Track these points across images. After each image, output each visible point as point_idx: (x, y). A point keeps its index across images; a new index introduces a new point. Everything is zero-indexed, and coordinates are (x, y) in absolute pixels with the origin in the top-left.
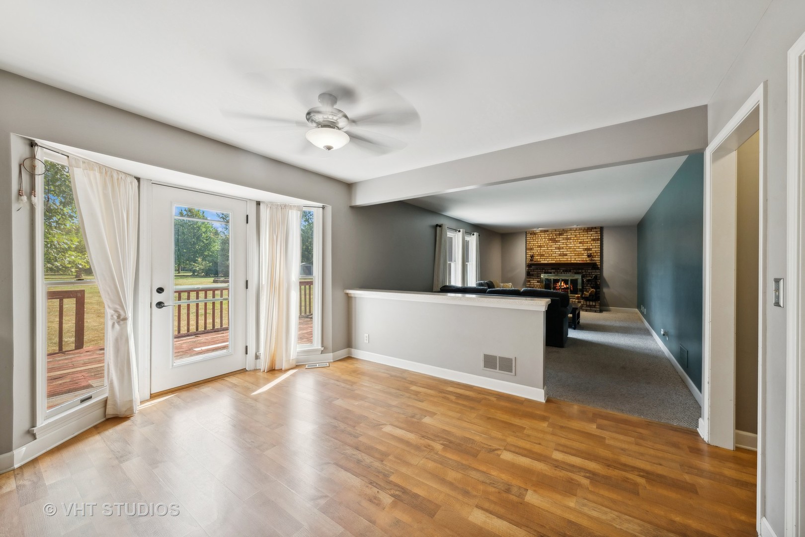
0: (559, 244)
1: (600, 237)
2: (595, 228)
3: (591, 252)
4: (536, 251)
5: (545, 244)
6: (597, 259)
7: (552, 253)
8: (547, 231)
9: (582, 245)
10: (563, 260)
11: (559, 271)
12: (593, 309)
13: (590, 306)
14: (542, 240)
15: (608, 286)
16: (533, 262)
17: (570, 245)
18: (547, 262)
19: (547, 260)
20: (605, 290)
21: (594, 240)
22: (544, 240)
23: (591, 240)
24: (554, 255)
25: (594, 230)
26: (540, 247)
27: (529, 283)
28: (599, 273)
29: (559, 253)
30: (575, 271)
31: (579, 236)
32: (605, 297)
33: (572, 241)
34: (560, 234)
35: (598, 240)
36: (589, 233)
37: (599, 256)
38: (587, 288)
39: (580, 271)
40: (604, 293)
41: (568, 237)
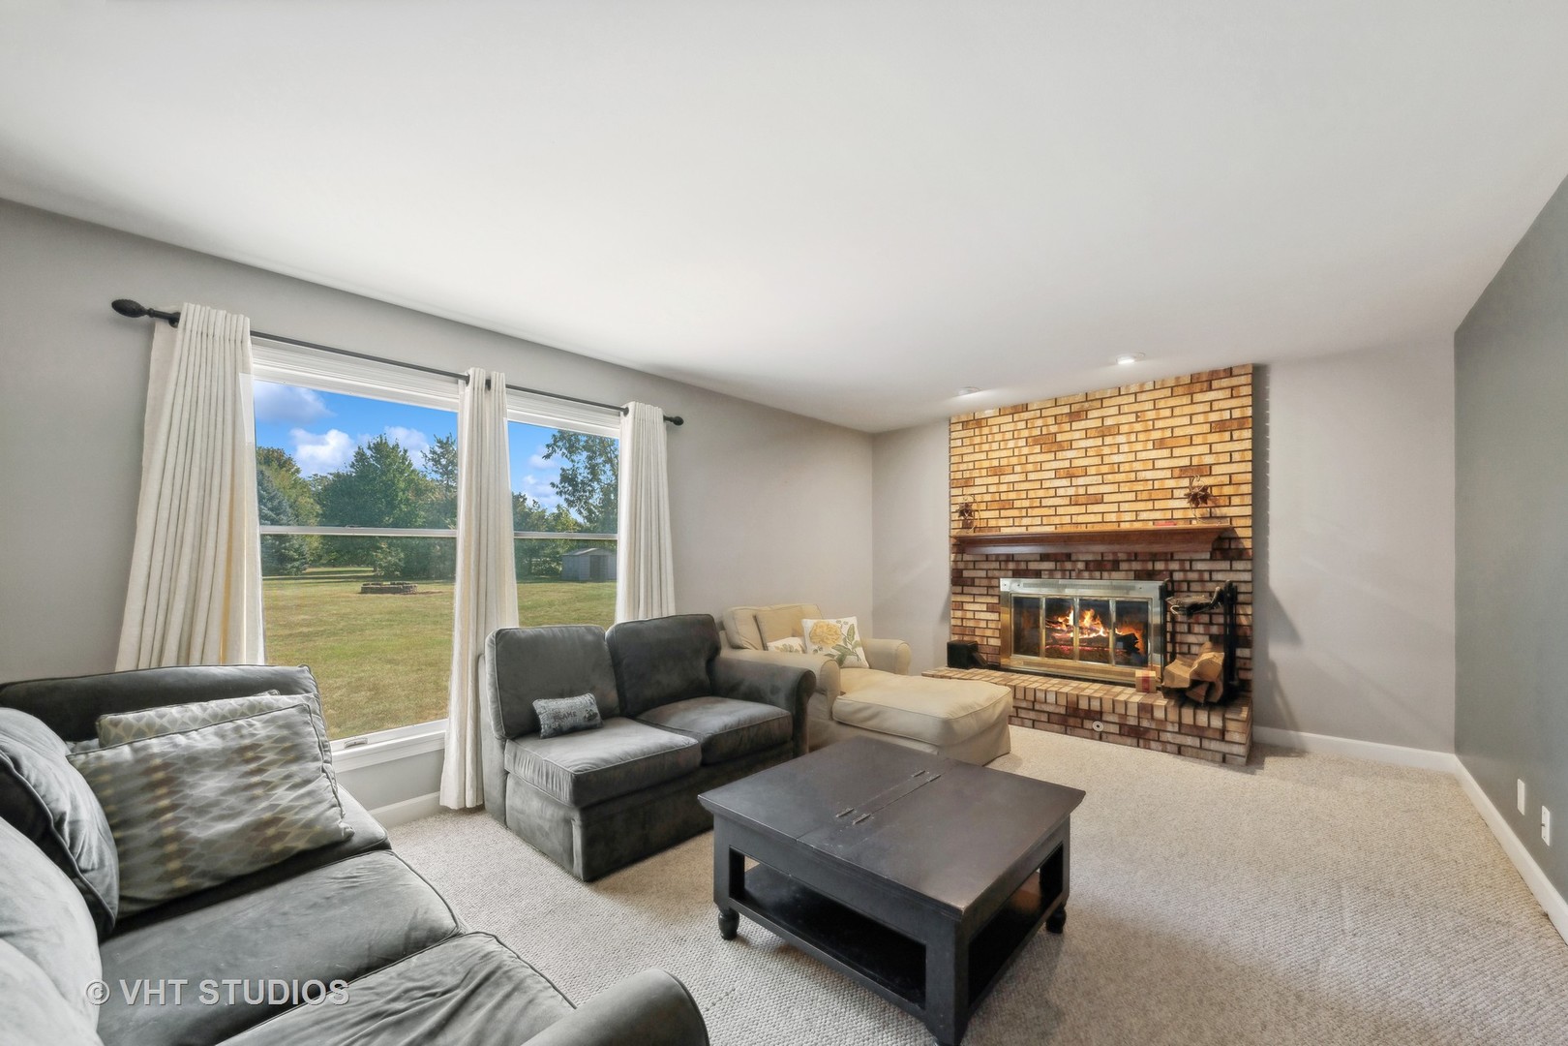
0: (1070, 454)
1: (1249, 412)
2: (1230, 372)
3: (1206, 481)
4: (983, 489)
5: (1014, 461)
6: (1237, 513)
7: (1041, 493)
8: (1025, 408)
9: (1166, 453)
10: (1089, 519)
11: (1068, 565)
12: (1214, 745)
13: (1199, 732)
14: (1006, 444)
15: (1293, 637)
16: (971, 533)
17: (1116, 459)
18: (1023, 530)
19: (1026, 521)
20: (1278, 652)
21: (1220, 427)
22: (1011, 444)
23: (1206, 428)
24: (1051, 502)
25: (1225, 382)
26: (997, 471)
27: (959, 614)
28: (1247, 577)
29: (1071, 491)
30: (1137, 566)
31: (1151, 415)
32: (1275, 685)
33: (1121, 439)
34: (1075, 416)
35: (1241, 424)
36: (1198, 397)
37: (1248, 500)
38: (1191, 639)
39: (1160, 566)
40: (1272, 667)
41: (1109, 422)
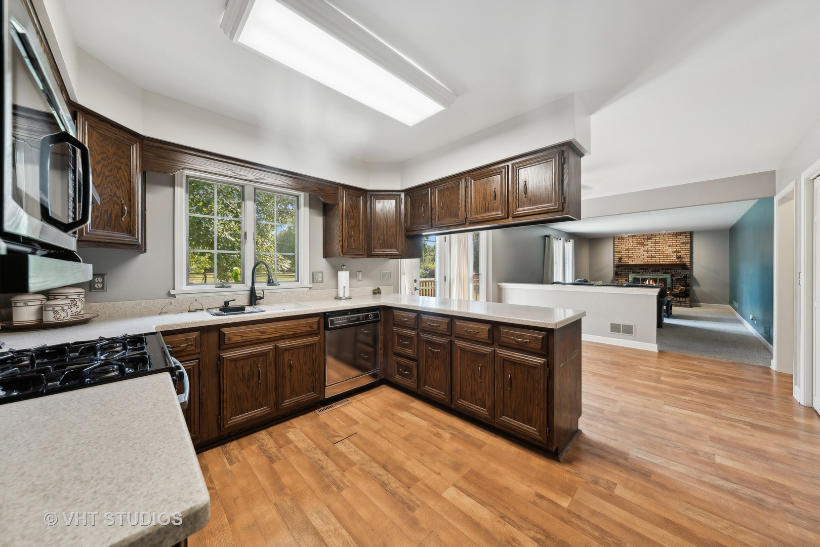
0: (647, 247)
1: (689, 241)
2: (685, 233)
3: (680, 254)
4: (624, 253)
5: (633, 247)
6: (687, 260)
7: (640, 255)
8: (636, 236)
9: (671, 248)
10: (652, 261)
11: (647, 271)
12: (683, 304)
13: (680, 302)
14: (631, 244)
15: (698, 285)
16: (621, 263)
17: (659, 248)
18: (635, 263)
19: (635, 261)
20: (695, 288)
21: (683, 243)
22: (632, 244)
23: (680, 243)
24: (642, 257)
25: (684, 235)
26: (628, 250)
27: (617, 282)
28: (689, 273)
29: (648, 255)
30: (663, 271)
31: (668, 240)
32: (695, 294)
33: (660, 244)
34: (648, 239)
35: (687, 243)
36: (678, 237)
37: (689, 258)
38: (676, 286)
39: (669, 271)
40: (694, 291)
41: (657, 241)
